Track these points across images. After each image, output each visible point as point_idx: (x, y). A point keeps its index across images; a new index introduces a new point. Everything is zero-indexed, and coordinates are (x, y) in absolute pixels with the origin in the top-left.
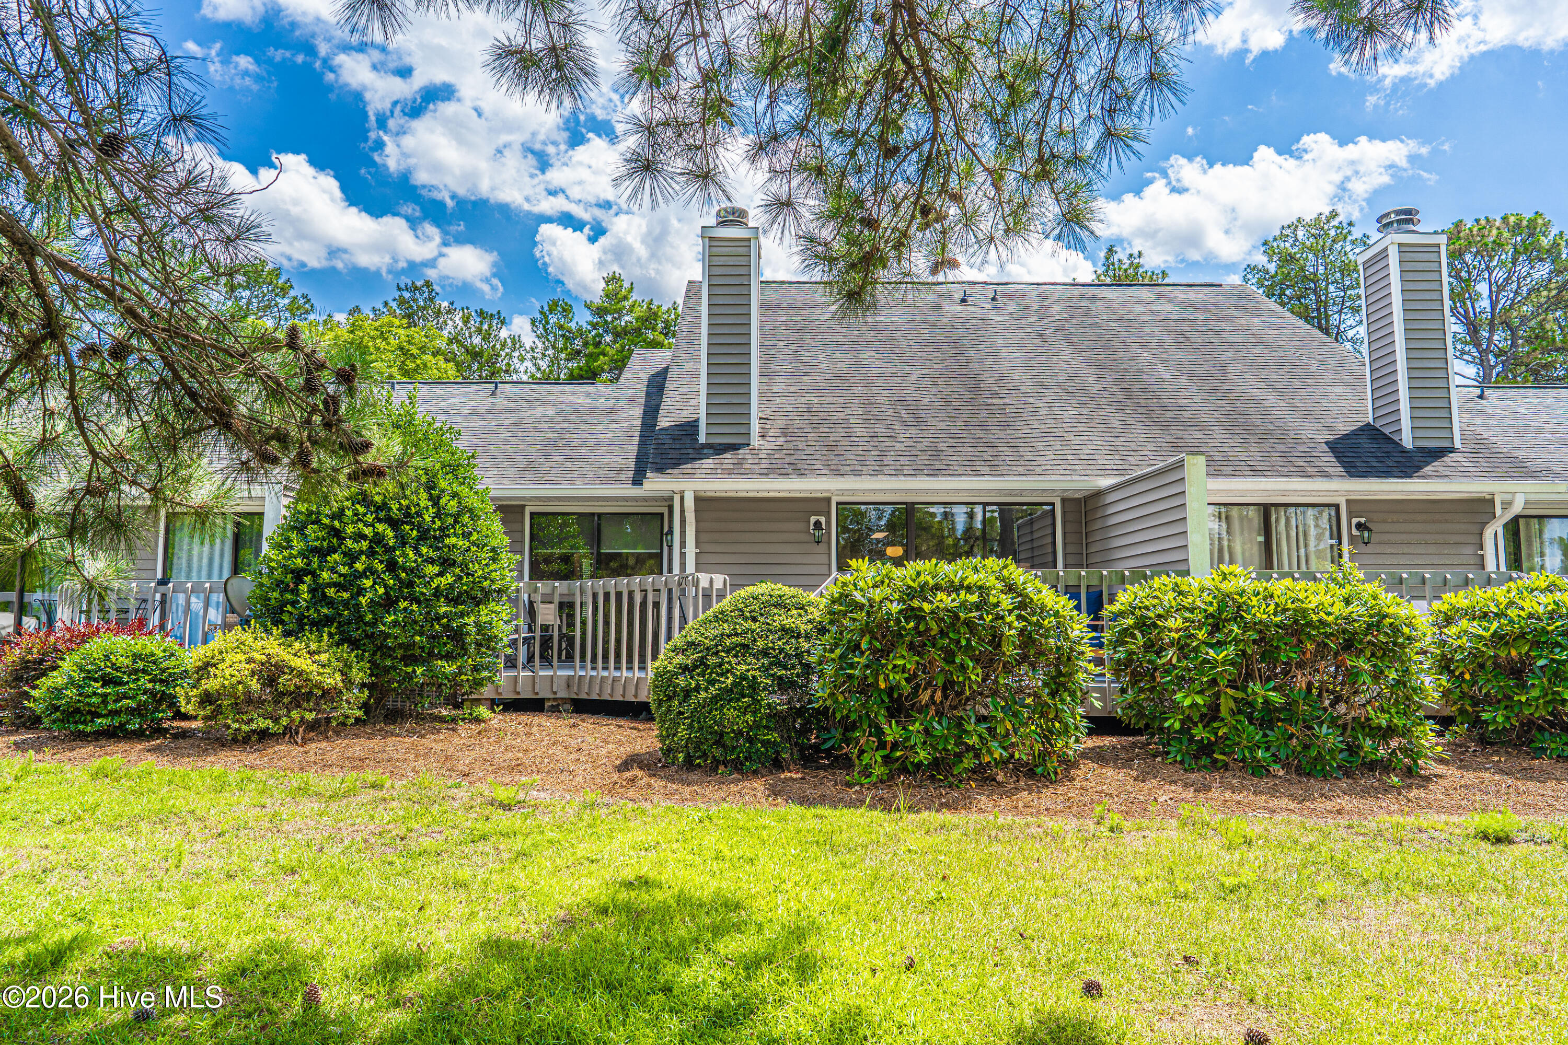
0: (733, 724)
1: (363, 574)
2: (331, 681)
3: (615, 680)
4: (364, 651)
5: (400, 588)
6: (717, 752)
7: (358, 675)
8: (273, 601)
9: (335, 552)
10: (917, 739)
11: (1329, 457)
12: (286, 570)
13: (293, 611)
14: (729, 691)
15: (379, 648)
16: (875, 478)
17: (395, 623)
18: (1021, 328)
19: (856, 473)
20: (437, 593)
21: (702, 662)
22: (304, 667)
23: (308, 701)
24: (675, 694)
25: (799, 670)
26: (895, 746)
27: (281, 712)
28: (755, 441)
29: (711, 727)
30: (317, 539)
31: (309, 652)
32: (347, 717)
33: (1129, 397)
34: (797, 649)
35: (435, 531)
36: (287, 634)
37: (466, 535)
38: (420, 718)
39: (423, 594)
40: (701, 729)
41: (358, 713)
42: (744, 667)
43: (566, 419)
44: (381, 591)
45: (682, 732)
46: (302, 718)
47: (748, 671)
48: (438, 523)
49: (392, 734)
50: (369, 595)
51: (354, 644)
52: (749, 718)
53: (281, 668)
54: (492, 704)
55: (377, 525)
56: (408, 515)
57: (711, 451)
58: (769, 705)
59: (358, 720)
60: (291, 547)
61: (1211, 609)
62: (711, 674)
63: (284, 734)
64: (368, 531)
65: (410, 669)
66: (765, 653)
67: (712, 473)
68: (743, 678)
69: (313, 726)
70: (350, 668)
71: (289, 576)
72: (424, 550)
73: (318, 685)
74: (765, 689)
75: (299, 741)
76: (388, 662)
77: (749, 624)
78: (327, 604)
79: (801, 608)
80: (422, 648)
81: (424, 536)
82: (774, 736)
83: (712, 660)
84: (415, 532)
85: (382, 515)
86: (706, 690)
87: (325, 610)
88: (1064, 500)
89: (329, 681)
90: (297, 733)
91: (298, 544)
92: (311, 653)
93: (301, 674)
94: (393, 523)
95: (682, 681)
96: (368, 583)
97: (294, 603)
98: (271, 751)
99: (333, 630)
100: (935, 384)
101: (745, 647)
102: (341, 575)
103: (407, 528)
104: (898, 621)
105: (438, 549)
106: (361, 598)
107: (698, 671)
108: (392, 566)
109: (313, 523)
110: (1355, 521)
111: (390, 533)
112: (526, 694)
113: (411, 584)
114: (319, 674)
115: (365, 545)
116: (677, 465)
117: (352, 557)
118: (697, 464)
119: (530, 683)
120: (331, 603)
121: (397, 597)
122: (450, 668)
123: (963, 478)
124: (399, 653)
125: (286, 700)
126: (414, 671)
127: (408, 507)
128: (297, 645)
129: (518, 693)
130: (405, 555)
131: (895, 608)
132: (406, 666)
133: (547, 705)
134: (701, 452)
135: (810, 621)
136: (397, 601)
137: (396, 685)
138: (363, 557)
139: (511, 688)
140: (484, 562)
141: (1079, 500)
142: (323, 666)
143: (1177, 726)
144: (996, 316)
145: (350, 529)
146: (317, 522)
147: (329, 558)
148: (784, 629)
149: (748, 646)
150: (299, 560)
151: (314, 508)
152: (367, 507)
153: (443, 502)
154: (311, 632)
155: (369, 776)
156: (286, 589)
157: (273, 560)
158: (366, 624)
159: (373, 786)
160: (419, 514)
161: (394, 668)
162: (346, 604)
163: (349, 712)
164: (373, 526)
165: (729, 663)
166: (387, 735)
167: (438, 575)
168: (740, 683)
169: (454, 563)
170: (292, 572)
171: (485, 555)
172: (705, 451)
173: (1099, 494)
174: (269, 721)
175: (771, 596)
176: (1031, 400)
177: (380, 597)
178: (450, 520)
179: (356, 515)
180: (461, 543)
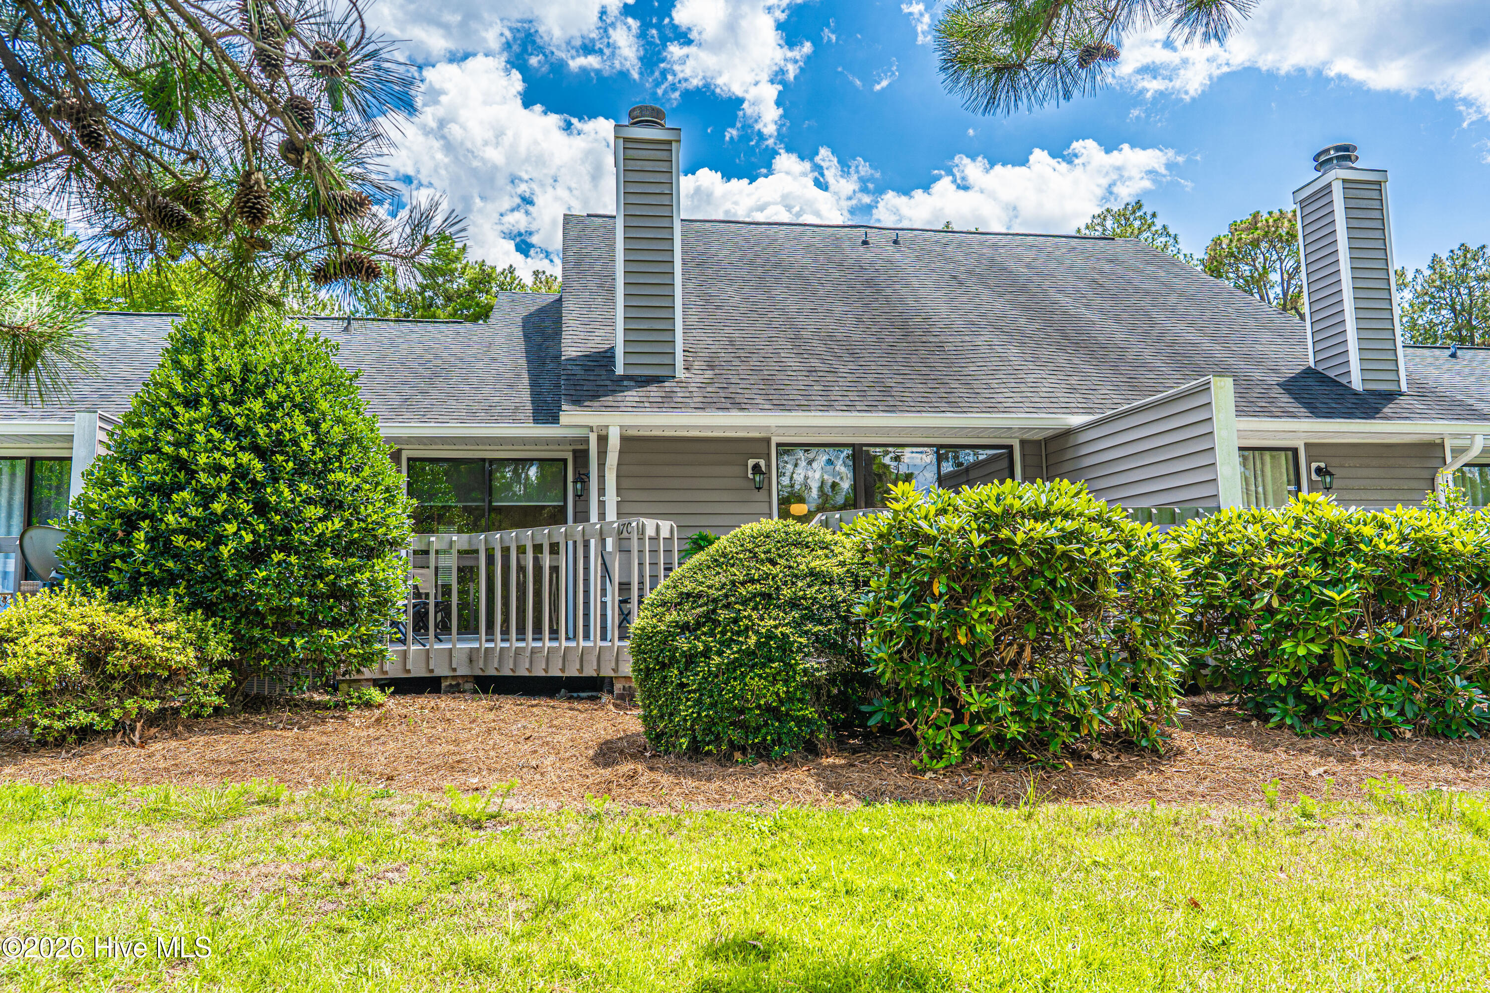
0: (758, 697)
1: (224, 517)
2: (182, 658)
3: (534, 651)
4: (224, 618)
5: (272, 536)
6: (735, 735)
7: (217, 650)
8: (95, 555)
9: (182, 489)
10: (1005, 709)
11: (1286, 398)
12: (114, 513)
13: (124, 567)
14: (751, 654)
15: (243, 615)
16: (826, 414)
17: (265, 581)
18: (933, 271)
19: (805, 408)
20: (321, 542)
21: (709, 617)
22: (143, 640)
23: (148, 686)
24: (673, 660)
25: (836, 625)
26: (977, 718)
27: (110, 702)
28: (680, 373)
29: (727, 701)
30: (157, 472)
31: (148, 621)
32: (202, 706)
33: (1066, 337)
34: (832, 597)
35: (315, 463)
36: (115, 597)
37: (357, 470)
38: (294, 705)
39: (302, 543)
40: (713, 705)
41: (216, 700)
42: (772, 623)
43: (437, 356)
44: (249, 538)
45: (686, 710)
46: (140, 708)
47: (776, 627)
48: (320, 454)
49: (264, 727)
50: (232, 545)
51: (210, 610)
52: (781, 688)
53: (109, 643)
54: (381, 684)
55: (240, 454)
56: (280, 443)
57: (632, 383)
58: (805, 671)
59: (217, 709)
60: (120, 484)
61: (1317, 542)
62: (723, 633)
63: (114, 732)
64: (228, 462)
65: (286, 641)
66: (793, 604)
67: (638, 406)
68: (770, 636)
69: (154, 720)
70: (206, 640)
71: (118, 521)
72: (303, 487)
73: (164, 664)
74: (800, 650)
75: (137, 740)
76: (257, 633)
77: (767, 568)
78: (173, 557)
79: (826, 548)
80: (301, 613)
81: (302, 471)
82: (810, 712)
83: (723, 615)
84: (291, 464)
85: (245, 442)
86: (720, 653)
87: (171, 564)
88: (1023, 442)
89: (178, 658)
90: (133, 730)
91: (128, 479)
92: (152, 622)
93: (139, 648)
94: (261, 453)
95: (683, 644)
96: (231, 528)
97: (124, 558)
98: (98, 756)
99: (182, 590)
100: (859, 320)
101: (767, 596)
102: (192, 519)
103: (281, 458)
104: (983, 557)
105: (320, 487)
106: (222, 548)
107: (705, 629)
108: (261, 508)
109: (150, 452)
110: (1314, 465)
111: (258, 465)
112: (418, 671)
113: (287, 531)
114: (165, 649)
115: (225, 478)
116: (595, 397)
117: (207, 497)
118: (619, 397)
119: (424, 657)
120: (177, 556)
121: (267, 547)
122: (339, 638)
123: (924, 414)
124: (270, 620)
125: (117, 686)
126: (292, 644)
127: (279, 433)
128: (132, 612)
129: (409, 671)
130: (280, 494)
131: (978, 540)
132: (281, 636)
133: (444, 684)
134: (619, 384)
135: (842, 564)
136: (269, 551)
137: (266, 662)
138: (224, 496)
139: (400, 666)
140: (378, 505)
141: (1038, 442)
142: (170, 638)
143: (1283, 681)
144: (904, 258)
145: (202, 459)
146: (157, 450)
147: (174, 497)
148: (812, 573)
149: (770, 596)
150: (132, 500)
151: (151, 433)
152: (226, 431)
153: (324, 427)
154: (150, 594)
155: (258, 786)
156: (113, 538)
157: (93, 501)
158: (226, 582)
159: (264, 801)
160: (295, 442)
161: (265, 640)
162: (198, 555)
163: (204, 699)
164: (235, 455)
165: (749, 617)
166: (258, 728)
167: (321, 519)
168: (767, 643)
169: (341, 506)
170: (121, 516)
171: (378, 496)
172: (625, 383)
173: (1068, 433)
174: (93, 714)
175: (787, 533)
176: (967, 338)
177: (247, 547)
178: (335, 451)
179: (209, 441)
180: (350, 480)
